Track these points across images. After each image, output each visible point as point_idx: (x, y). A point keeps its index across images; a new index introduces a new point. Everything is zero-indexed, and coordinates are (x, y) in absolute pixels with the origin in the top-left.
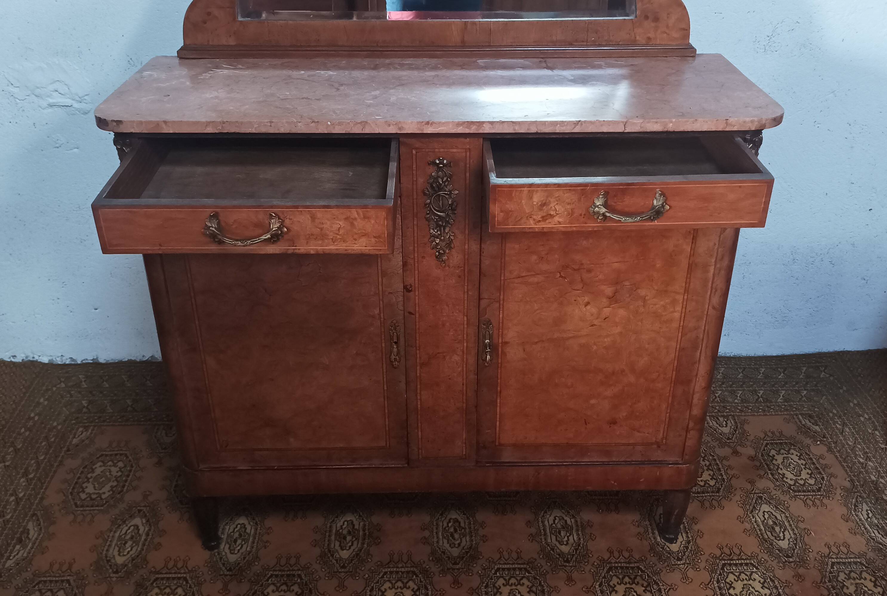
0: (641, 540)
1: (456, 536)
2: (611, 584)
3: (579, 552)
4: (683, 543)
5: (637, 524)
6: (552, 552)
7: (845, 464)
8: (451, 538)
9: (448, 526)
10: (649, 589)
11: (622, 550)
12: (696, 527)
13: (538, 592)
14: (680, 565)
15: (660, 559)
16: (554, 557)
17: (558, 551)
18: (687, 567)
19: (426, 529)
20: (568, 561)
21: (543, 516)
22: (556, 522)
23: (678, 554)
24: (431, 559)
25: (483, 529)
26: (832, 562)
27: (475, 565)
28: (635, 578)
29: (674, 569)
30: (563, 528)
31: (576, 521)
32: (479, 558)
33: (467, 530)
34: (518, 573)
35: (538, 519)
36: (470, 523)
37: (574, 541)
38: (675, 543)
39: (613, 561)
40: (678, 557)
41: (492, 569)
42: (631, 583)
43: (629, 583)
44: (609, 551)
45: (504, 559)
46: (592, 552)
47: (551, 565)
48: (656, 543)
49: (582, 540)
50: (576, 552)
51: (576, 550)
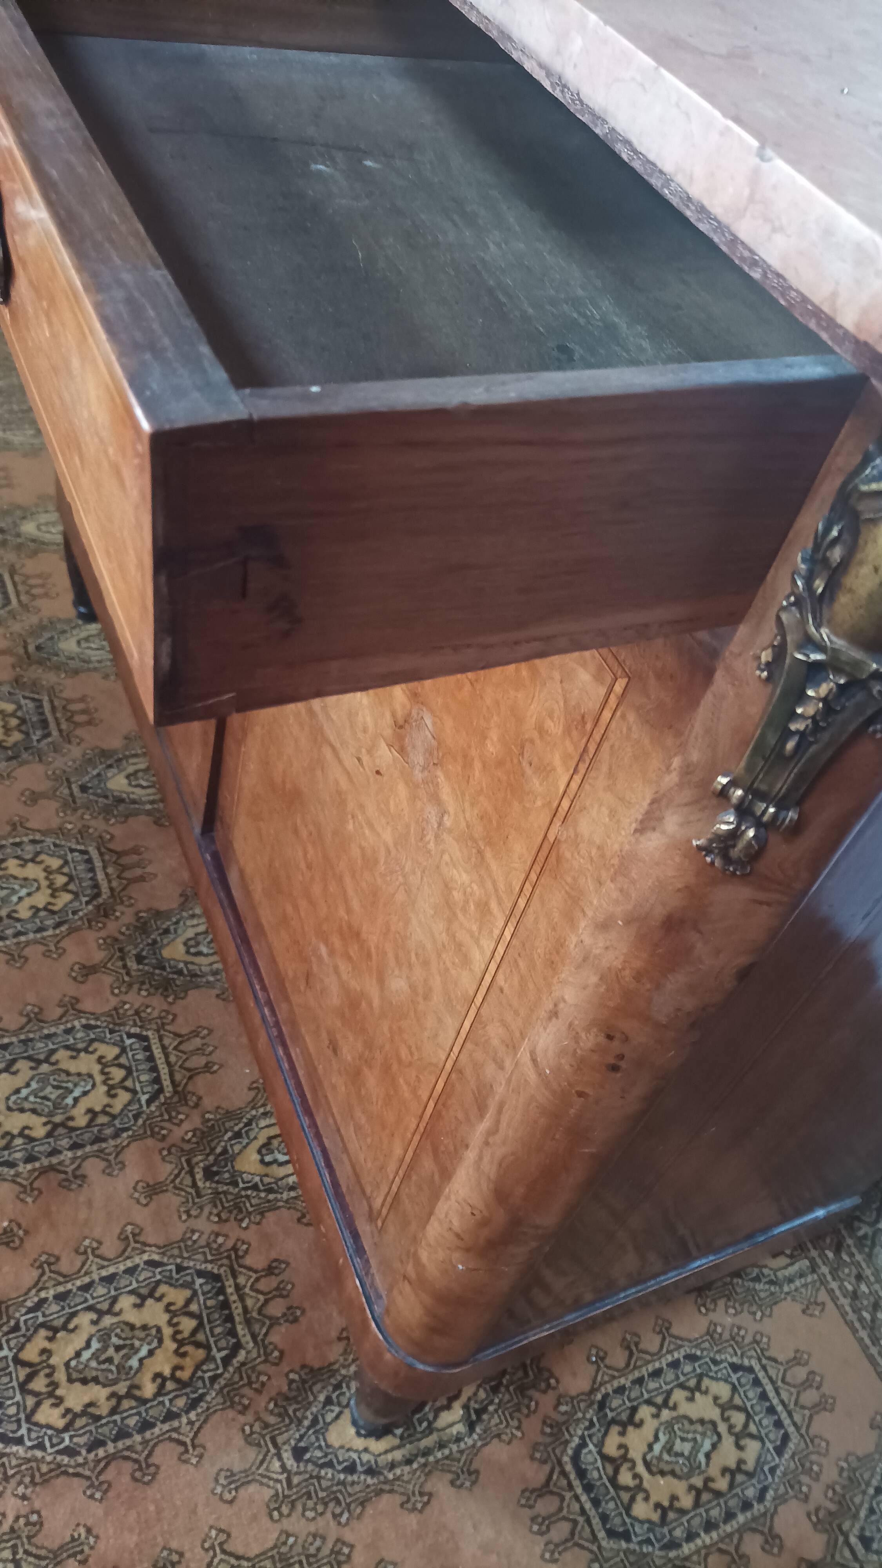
0: (340, 1339)
2: (163, 1289)
3: (248, 1197)
4: (366, 1457)
6: (229, 1134)
10: (170, 1386)
11: (286, 1296)
12: (440, 1485)
13: (95, 1129)
14: (280, 1458)
15: (287, 1399)
16: (213, 1145)
17: (237, 1148)
18: (279, 1481)
20: (209, 1174)
23: (320, 1447)
27: (144, 993)
28: (198, 1345)
29: (259, 1445)
32: (167, 997)
34: (144, 1078)
37: (283, 1178)
38: (358, 1434)
39: (241, 1280)
40: (305, 1450)
41: (141, 1027)
42: (179, 1337)
43: (177, 1332)
44: (274, 1264)
45: (180, 1043)
46: (258, 1224)
47: (189, 1141)
48: (340, 1383)
49: (293, 1194)
50: (246, 1189)
51: (255, 1187)
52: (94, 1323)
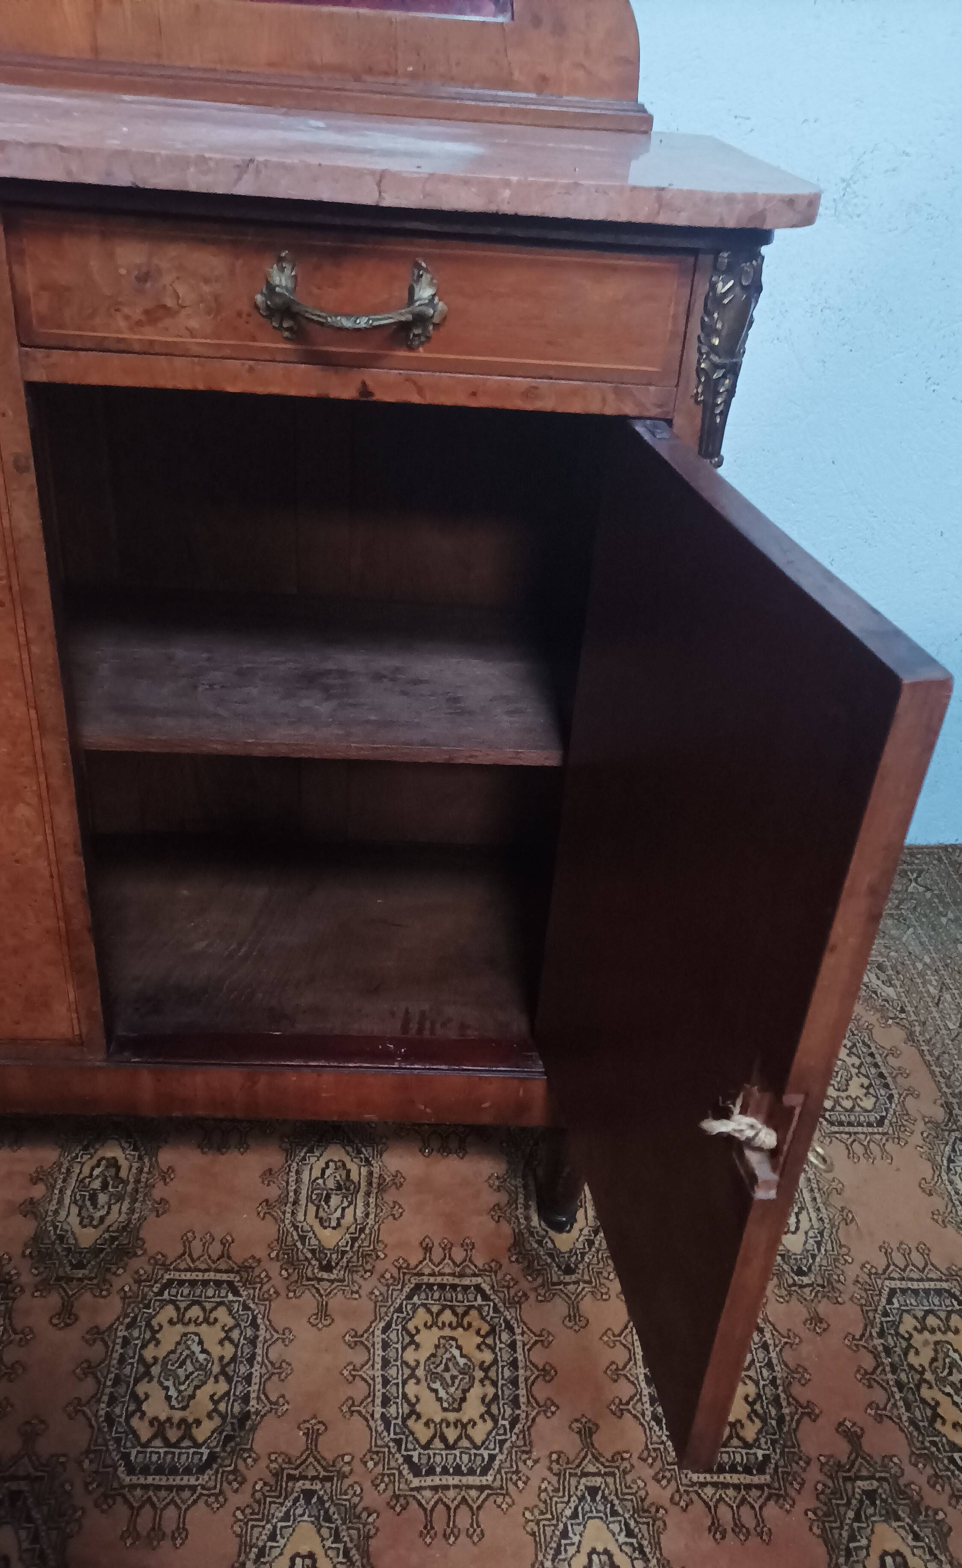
0: (498, 1221)
1: (102, 1198)
2: (411, 1326)
3: (359, 1247)
4: (585, 1232)
5: (497, 1183)
6: (299, 1244)
7: (938, 1070)
8: (88, 1203)
9: (91, 1175)
10: (489, 1341)
11: (452, 1245)
13: (242, 1341)
14: (568, 1284)
15: (528, 1267)
16: (302, 1257)
17: (314, 1242)
18: (583, 1289)
19: (41, 1179)
20: (328, 1268)
21: (304, 1159)
22: (328, 1172)
23: (569, 1257)
24: (28, 1252)
25: (166, 1184)
26: (891, 1289)
27: (121, 1271)
28: (466, 1313)
29: (554, 1295)
30: (339, 1187)
31: (371, 1174)
32: (135, 1255)
33: (129, 1188)
34: (210, 1292)
35: (289, 1166)
36: (140, 1170)
37: (356, 1220)
38: (569, 1231)
39: (427, 1271)
40: (568, 1266)
41: (156, 1282)
42: (454, 1324)
43: (450, 1325)
44: (424, 1245)
45: (190, 1255)
46: (386, 1246)
47: (289, 1274)
48: (529, 1230)
49: (372, 1216)
50: (352, 1247)
51: (354, 1240)
52: (418, 1382)
